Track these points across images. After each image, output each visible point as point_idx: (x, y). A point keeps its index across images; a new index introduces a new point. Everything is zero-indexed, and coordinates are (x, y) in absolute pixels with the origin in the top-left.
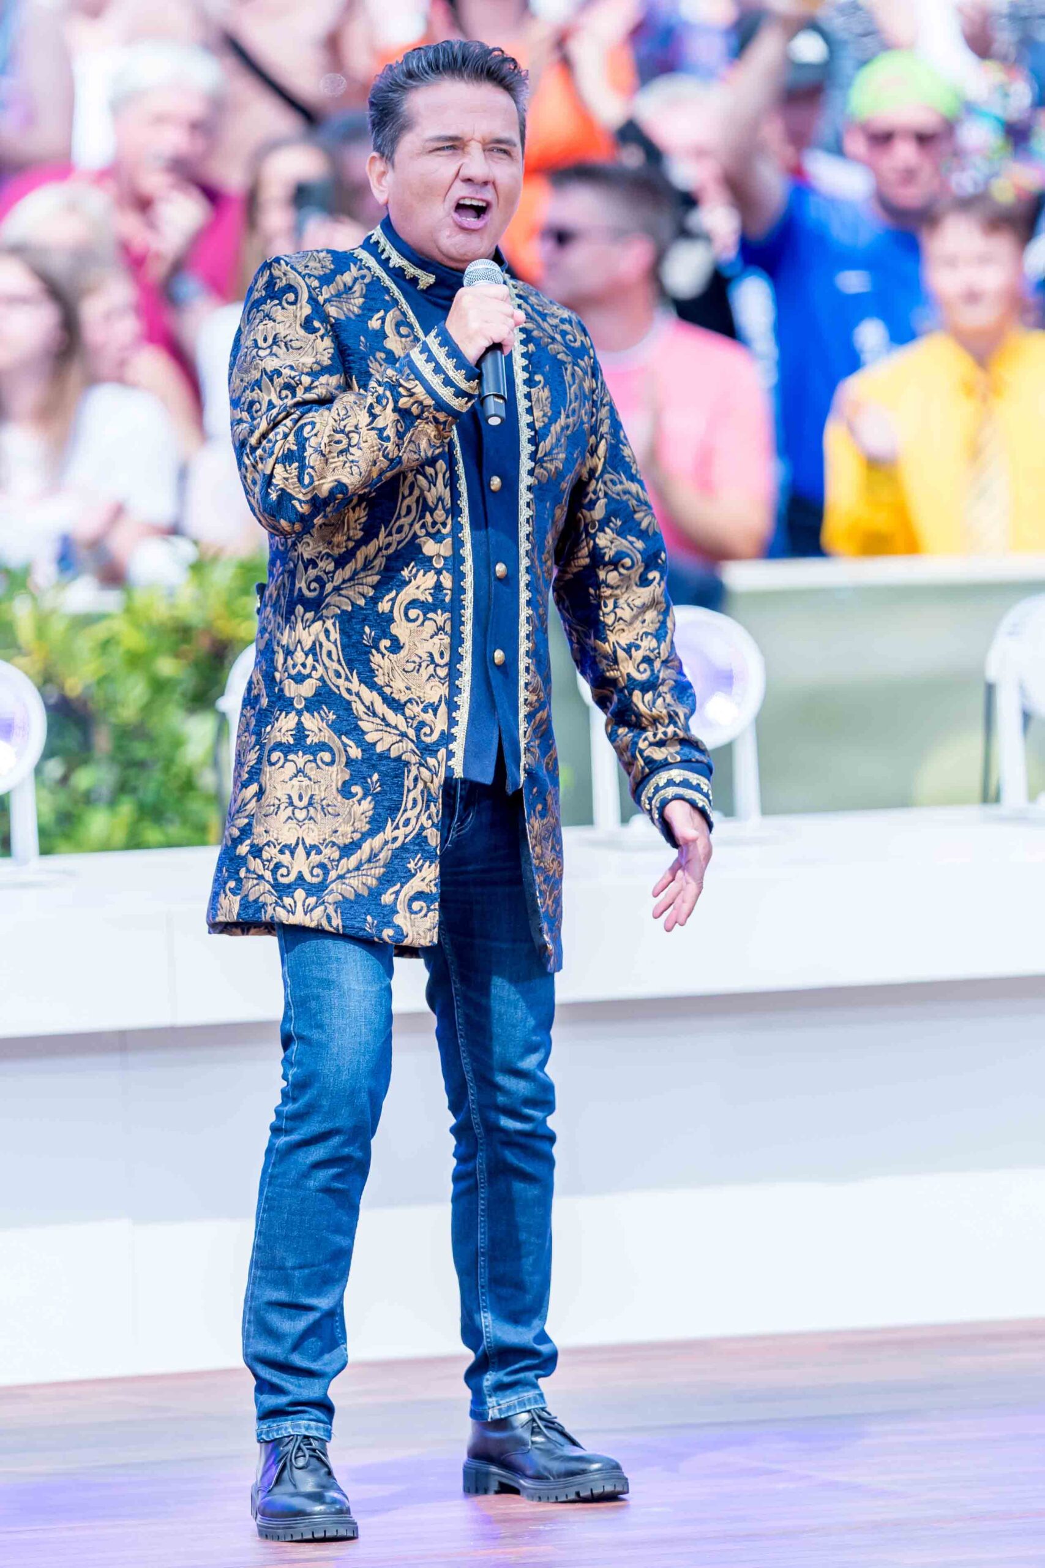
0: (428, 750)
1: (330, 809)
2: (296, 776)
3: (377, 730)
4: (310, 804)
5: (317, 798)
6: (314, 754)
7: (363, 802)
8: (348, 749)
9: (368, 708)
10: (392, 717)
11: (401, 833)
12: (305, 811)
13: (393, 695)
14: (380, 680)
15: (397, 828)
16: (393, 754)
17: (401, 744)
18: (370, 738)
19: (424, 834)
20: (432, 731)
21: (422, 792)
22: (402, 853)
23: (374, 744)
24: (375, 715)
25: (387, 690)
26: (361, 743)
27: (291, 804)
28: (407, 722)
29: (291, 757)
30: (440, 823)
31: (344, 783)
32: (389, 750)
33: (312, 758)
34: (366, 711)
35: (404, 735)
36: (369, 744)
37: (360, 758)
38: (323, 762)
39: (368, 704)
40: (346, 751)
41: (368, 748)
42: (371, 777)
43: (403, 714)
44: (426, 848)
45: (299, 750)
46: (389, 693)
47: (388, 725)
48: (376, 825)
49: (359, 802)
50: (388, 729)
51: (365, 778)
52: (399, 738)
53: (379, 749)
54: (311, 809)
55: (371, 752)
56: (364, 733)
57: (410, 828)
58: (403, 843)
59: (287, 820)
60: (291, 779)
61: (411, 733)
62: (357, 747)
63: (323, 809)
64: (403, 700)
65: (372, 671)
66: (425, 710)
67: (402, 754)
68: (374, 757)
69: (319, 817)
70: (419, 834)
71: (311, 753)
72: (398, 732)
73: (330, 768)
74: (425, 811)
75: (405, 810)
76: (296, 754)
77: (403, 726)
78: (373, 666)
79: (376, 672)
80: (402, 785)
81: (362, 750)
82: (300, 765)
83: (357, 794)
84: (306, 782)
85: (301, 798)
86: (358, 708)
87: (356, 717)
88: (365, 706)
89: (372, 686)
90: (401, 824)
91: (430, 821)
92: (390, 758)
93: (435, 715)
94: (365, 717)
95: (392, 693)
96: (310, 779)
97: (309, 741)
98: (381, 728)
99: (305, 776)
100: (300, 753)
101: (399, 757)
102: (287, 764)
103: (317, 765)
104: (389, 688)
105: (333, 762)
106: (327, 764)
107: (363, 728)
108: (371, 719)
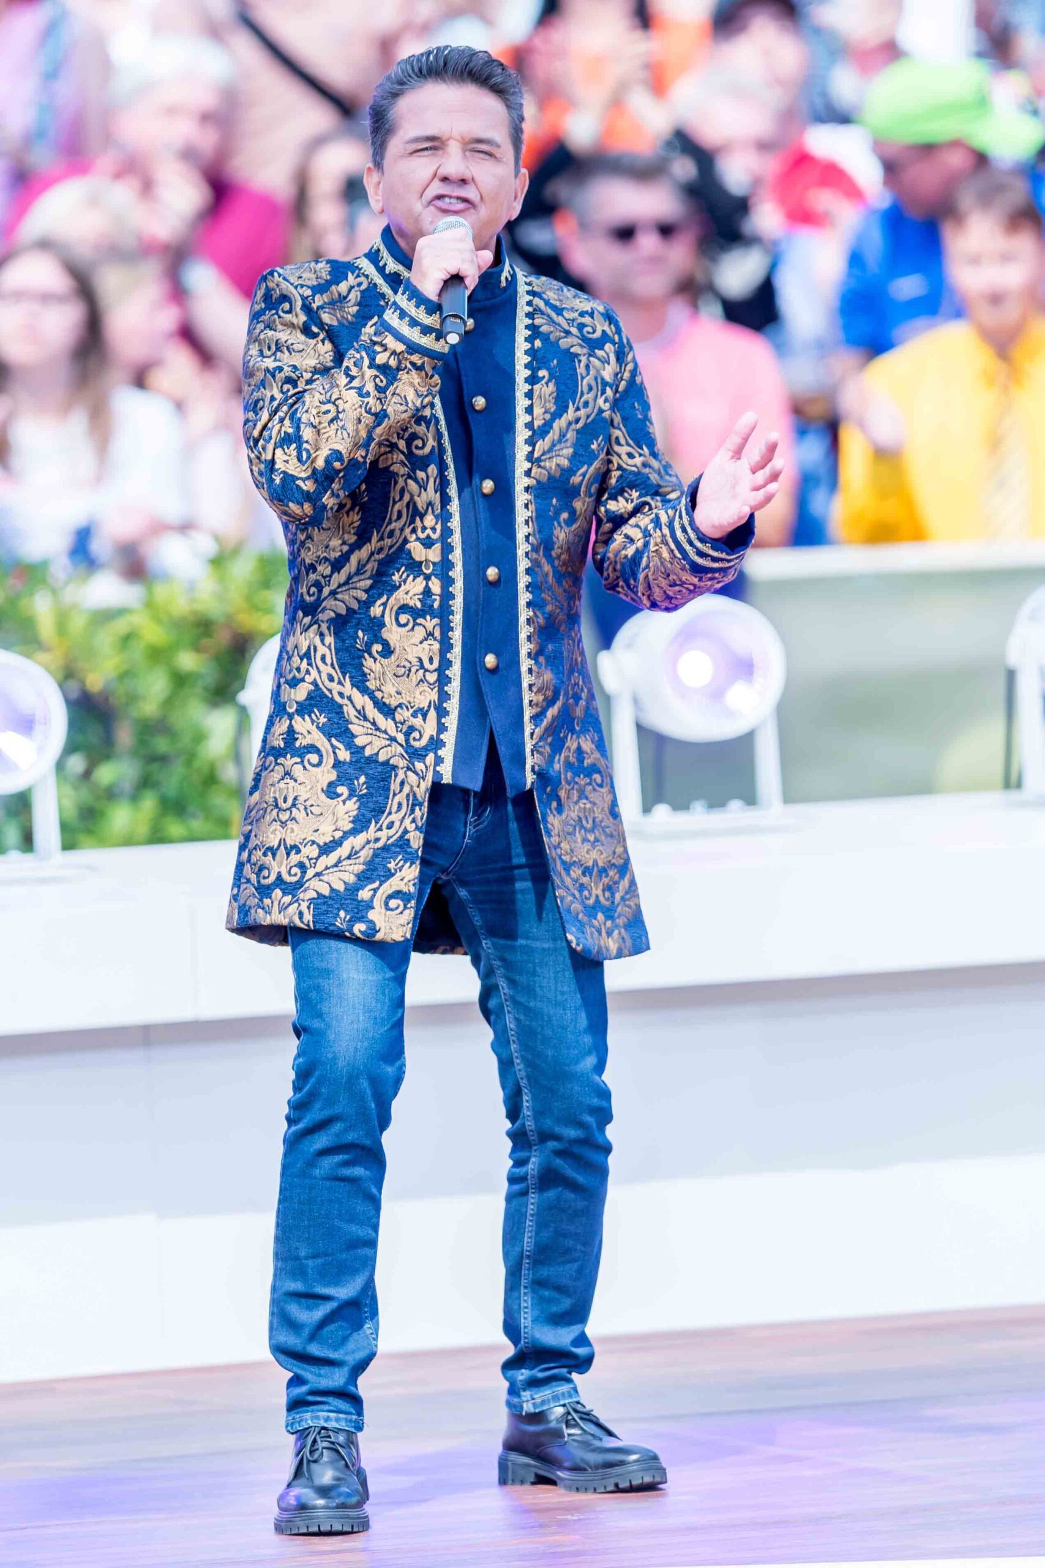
0: (415, 754)
1: (313, 809)
2: (283, 778)
3: (367, 734)
4: (294, 805)
5: (301, 799)
6: (302, 756)
7: (348, 802)
8: (337, 751)
9: (359, 712)
10: (382, 722)
11: (383, 835)
12: (288, 812)
13: (384, 700)
14: (372, 685)
15: (380, 829)
16: (382, 758)
17: (389, 748)
18: (359, 741)
19: (407, 837)
20: (421, 736)
21: (408, 795)
22: (382, 854)
23: (364, 748)
24: (365, 719)
25: (378, 695)
26: (350, 746)
27: (276, 806)
28: (397, 727)
29: (281, 760)
30: (424, 827)
31: (331, 784)
32: (377, 754)
33: (299, 760)
34: (357, 714)
35: (393, 739)
36: (358, 747)
37: (348, 760)
38: (310, 764)
39: (359, 707)
40: (334, 753)
41: (359, 750)
42: (357, 779)
43: (394, 719)
44: (409, 850)
45: (287, 753)
46: (380, 698)
47: (378, 729)
48: (359, 824)
49: (344, 802)
50: (378, 733)
51: (351, 779)
52: (388, 742)
53: (368, 752)
54: (294, 810)
55: (359, 755)
56: (354, 736)
57: (393, 831)
58: (385, 845)
59: (272, 822)
60: (278, 782)
61: (401, 738)
62: (346, 750)
63: (306, 809)
64: (393, 707)
65: (365, 675)
66: (414, 715)
67: (391, 758)
68: (362, 761)
69: (302, 817)
70: (402, 837)
71: (299, 756)
72: (387, 737)
73: (317, 770)
74: (410, 815)
75: (390, 813)
76: (285, 757)
77: (392, 731)
78: (366, 671)
79: (368, 676)
80: (388, 789)
81: (351, 753)
82: (288, 767)
83: (342, 794)
84: (292, 784)
85: (285, 799)
86: (350, 712)
87: (347, 721)
88: (356, 710)
89: (364, 690)
90: (384, 826)
91: (414, 825)
92: (377, 762)
93: (424, 720)
94: (355, 720)
95: (383, 697)
96: (297, 781)
97: (297, 744)
98: (370, 731)
99: (292, 778)
100: (289, 756)
101: (388, 761)
102: (277, 767)
103: (304, 767)
104: (380, 692)
105: (320, 764)
106: (315, 766)
107: (354, 732)
108: (362, 723)
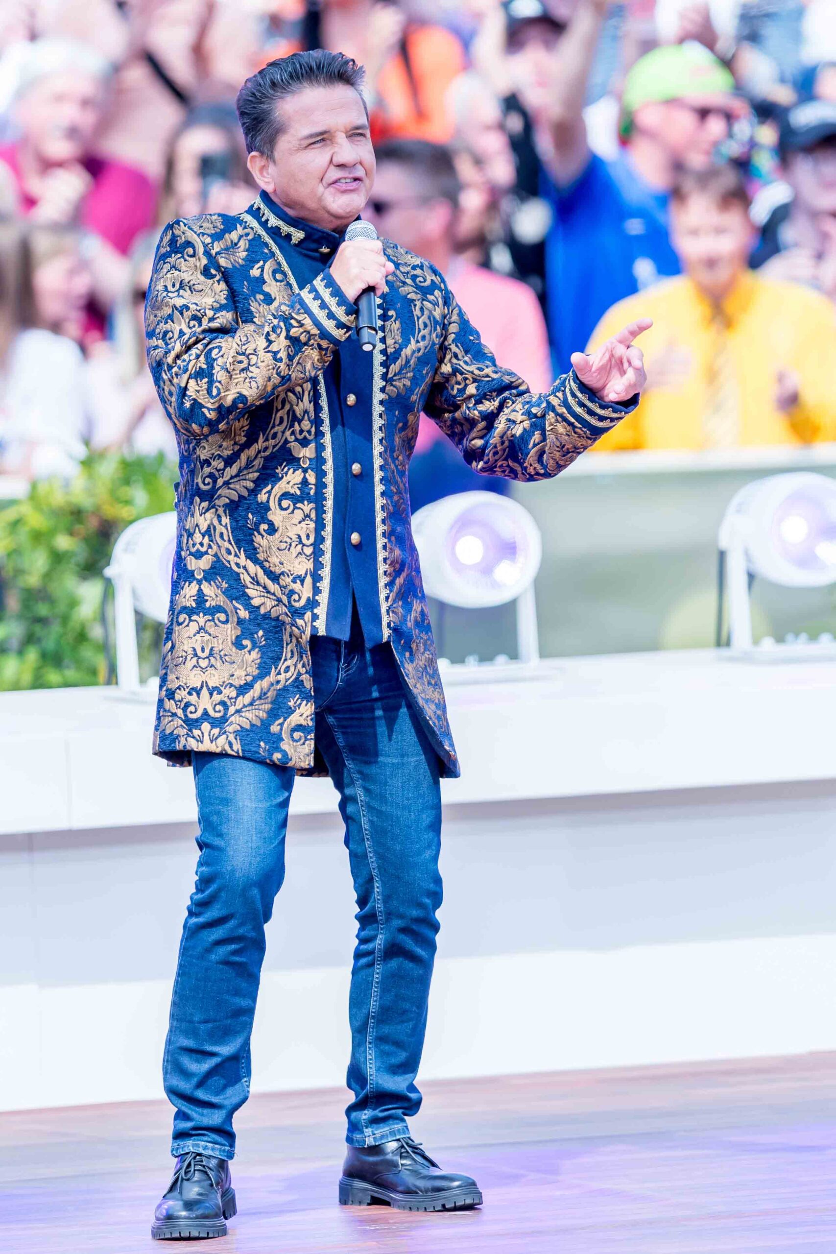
0: (297, 613)
1: (226, 658)
2: (198, 633)
3: (260, 596)
4: (211, 654)
5: (216, 649)
6: (213, 615)
7: (252, 652)
8: (238, 611)
9: (253, 578)
10: (271, 586)
11: (282, 677)
12: (207, 660)
13: (271, 568)
14: (261, 556)
15: (279, 673)
16: (273, 616)
17: (277, 607)
18: (256, 602)
19: (301, 678)
20: (300, 598)
21: (296, 646)
22: (283, 694)
23: (258, 607)
24: (258, 584)
25: (267, 564)
26: (248, 606)
27: (196, 655)
28: (282, 590)
29: (194, 617)
31: (237, 637)
32: (270, 611)
33: (210, 618)
34: (251, 581)
35: (279, 600)
36: (254, 607)
37: (247, 618)
38: (220, 621)
39: (253, 575)
40: (237, 613)
41: (255, 610)
42: (257, 633)
43: (278, 583)
44: (303, 690)
45: (200, 612)
46: (268, 567)
47: (268, 592)
48: (264, 671)
49: (249, 652)
50: (269, 595)
51: (252, 634)
52: (276, 603)
53: (262, 611)
54: (211, 658)
55: (256, 613)
56: (250, 598)
57: (289, 674)
58: (285, 686)
59: (193, 668)
60: (195, 635)
61: (284, 599)
62: (245, 610)
63: (221, 658)
64: (278, 572)
65: (255, 549)
66: (294, 581)
67: (279, 615)
68: (259, 618)
69: (218, 664)
70: (296, 679)
71: (210, 614)
72: (275, 598)
73: (225, 625)
74: (300, 661)
75: (285, 660)
76: (198, 615)
77: (279, 594)
79: (258, 550)
80: (282, 640)
81: (249, 612)
82: (202, 623)
83: (247, 646)
84: (207, 637)
85: (203, 650)
86: (246, 578)
87: (244, 586)
88: (251, 577)
89: (256, 561)
90: (282, 671)
91: (304, 669)
92: (271, 618)
93: (302, 585)
94: (250, 585)
95: (270, 566)
96: (210, 635)
97: (208, 604)
98: (263, 594)
99: (206, 632)
100: (201, 614)
101: (278, 618)
102: (191, 623)
103: (215, 624)
105: (227, 622)
106: (223, 623)
107: (250, 595)
108: (256, 587)
